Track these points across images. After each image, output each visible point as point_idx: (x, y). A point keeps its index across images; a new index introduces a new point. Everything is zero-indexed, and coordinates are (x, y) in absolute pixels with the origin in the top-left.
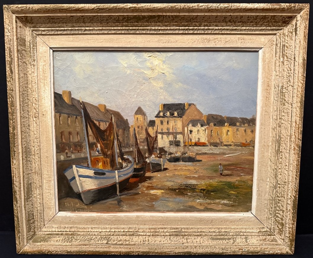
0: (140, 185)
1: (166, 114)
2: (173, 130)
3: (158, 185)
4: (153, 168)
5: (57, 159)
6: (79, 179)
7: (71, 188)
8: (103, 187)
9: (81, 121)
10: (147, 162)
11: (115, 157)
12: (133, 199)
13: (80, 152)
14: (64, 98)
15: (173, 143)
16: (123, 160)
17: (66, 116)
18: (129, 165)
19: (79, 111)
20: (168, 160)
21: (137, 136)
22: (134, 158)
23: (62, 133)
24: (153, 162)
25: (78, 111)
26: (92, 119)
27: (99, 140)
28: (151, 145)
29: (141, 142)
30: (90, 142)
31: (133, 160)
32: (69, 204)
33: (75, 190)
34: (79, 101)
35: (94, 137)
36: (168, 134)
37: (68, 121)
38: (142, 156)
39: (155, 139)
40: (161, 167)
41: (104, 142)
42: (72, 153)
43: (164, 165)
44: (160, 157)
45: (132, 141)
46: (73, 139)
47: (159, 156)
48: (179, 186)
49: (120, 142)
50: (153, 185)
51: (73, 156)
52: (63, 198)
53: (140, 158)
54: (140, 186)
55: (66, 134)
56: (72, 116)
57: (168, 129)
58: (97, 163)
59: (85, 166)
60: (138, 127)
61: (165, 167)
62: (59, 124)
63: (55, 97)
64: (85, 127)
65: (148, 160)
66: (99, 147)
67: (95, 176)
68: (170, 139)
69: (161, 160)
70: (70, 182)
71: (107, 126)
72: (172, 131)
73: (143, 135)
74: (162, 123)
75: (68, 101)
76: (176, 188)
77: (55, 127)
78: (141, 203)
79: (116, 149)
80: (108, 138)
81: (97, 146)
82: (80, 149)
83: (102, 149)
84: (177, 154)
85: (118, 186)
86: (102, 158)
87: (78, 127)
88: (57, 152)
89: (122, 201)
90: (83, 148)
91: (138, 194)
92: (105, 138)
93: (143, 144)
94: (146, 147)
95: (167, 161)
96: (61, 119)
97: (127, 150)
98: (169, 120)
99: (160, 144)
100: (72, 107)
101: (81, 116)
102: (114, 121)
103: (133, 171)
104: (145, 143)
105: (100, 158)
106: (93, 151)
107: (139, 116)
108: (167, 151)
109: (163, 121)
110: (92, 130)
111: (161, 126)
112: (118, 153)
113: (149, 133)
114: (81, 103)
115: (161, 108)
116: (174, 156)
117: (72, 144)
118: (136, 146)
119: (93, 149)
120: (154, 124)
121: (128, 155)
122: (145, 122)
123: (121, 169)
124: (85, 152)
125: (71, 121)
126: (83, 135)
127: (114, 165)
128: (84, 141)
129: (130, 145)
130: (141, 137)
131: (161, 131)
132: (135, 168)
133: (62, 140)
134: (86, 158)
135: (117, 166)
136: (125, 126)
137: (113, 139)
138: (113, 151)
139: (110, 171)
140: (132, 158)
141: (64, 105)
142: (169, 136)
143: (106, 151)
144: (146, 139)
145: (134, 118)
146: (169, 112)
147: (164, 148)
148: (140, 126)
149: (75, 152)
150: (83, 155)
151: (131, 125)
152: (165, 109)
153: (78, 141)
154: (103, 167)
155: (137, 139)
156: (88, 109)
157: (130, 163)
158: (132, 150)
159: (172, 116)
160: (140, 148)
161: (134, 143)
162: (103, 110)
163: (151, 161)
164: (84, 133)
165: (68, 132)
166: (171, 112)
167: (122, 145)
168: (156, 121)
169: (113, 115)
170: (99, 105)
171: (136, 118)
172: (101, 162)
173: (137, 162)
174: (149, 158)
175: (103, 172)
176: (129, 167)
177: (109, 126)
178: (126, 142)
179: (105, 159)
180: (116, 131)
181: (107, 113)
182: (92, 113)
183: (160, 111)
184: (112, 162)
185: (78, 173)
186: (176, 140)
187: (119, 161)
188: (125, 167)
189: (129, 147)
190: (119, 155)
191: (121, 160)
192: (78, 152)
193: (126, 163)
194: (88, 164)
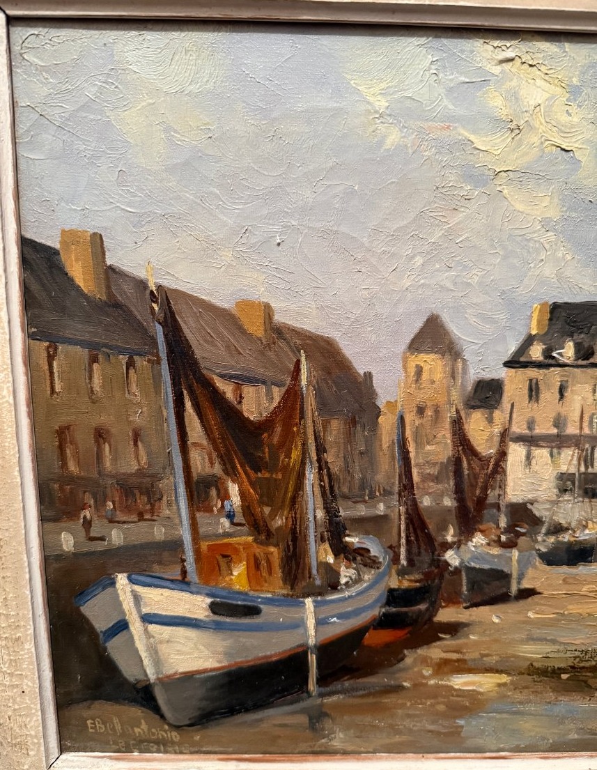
0: (410, 657)
1: (559, 354)
2: (581, 428)
3: (487, 655)
4: (471, 589)
5: (44, 546)
6: (146, 630)
7: (109, 667)
8: (250, 661)
9: (154, 378)
10: (447, 564)
11: (305, 541)
12: (376, 709)
13: (147, 516)
14: (68, 269)
15: (574, 484)
16: (342, 556)
17: (82, 353)
18: (368, 576)
19: (145, 331)
20: (542, 556)
21: (411, 449)
22: (391, 547)
23: (63, 434)
24: (478, 566)
25: (137, 331)
26: (205, 372)
27: (234, 468)
28: (474, 494)
29: (426, 478)
30: (195, 476)
31: (386, 552)
32: (104, 723)
33: (129, 672)
34: (142, 285)
35: (214, 454)
36: (558, 442)
37: (90, 378)
38: (430, 540)
39: (497, 465)
40: (509, 583)
41: (260, 475)
42: (111, 521)
43: (521, 577)
44: (510, 545)
45: (386, 470)
46: (115, 460)
47: (503, 538)
48: (575, 658)
49: (329, 475)
50: (466, 657)
51: (117, 537)
52: (78, 703)
53: (419, 548)
54: (409, 661)
55: (84, 438)
56: (108, 355)
57: (559, 422)
58: (224, 567)
59: (171, 578)
60: (421, 411)
61: (526, 584)
62: (49, 392)
63: (25, 262)
64: (171, 405)
65: (451, 557)
66: (236, 499)
67: (214, 621)
68: (564, 469)
69: (510, 558)
70: (105, 642)
71: (275, 404)
72: (577, 432)
73: (440, 449)
74: (534, 391)
75: (91, 283)
76: (562, 665)
77: (28, 406)
78: (408, 723)
79: (311, 506)
80: (274, 456)
81: (226, 490)
82: (148, 507)
83: (248, 507)
84: (587, 532)
85: (313, 659)
86: (247, 546)
87: (139, 405)
88: (43, 519)
89: (326, 715)
90: (160, 499)
91: (398, 689)
92: (261, 458)
93: (433, 487)
94: (448, 502)
95: (538, 561)
96: (55, 370)
97: (362, 511)
98: (567, 381)
99: (517, 488)
100: (110, 310)
101: (152, 354)
102: (309, 383)
103: (384, 601)
104: (448, 484)
105: (239, 544)
106: (207, 514)
107: (429, 358)
108: (544, 519)
109: (539, 383)
110: (202, 422)
111: (530, 405)
112: (319, 522)
113: (469, 440)
114: (155, 292)
115: (539, 322)
116: (572, 539)
117: (110, 482)
118: (403, 494)
119: (209, 504)
120: (497, 397)
121: (367, 533)
122: (452, 387)
123: (332, 593)
124: (169, 518)
125: (104, 377)
126: (161, 443)
127: (299, 576)
128: (168, 471)
129: (377, 488)
130: (429, 453)
131: (527, 431)
132: (392, 587)
133: (64, 464)
134: (175, 546)
135: (314, 579)
136: (356, 405)
137: (302, 460)
138: (298, 516)
139: (283, 598)
140: (382, 545)
141: (68, 303)
142: (559, 453)
143: (267, 513)
144: (454, 465)
145: (405, 367)
146: (573, 340)
147: (532, 504)
148: (429, 404)
149: (124, 519)
150: (161, 531)
151: (384, 401)
152: (558, 326)
153: (140, 470)
154: (249, 581)
155: (413, 462)
156: (186, 324)
157: (372, 567)
158: (382, 514)
159: (583, 360)
160: (421, 502)
161: (397, 482)
162: (256, 328)
163: (466, 559)
164: (168, 434)
165: (93, 431)
166: (580, 341)
167: (339, 487)
168: (506, 383)
169: (305, 352)
170: (237, 304)
171: (412, 371)
172: (241, 561)
173: (404, 562)
174: (460, 550)
175: (249, 604)
176: (365, 585)
177: (284, 403)
178: (358, 476)
179: (258, 550)
180: (314, 426)
181: (274, 344)
182: (205, 344)
183: (531, 334)
184: (293, 561)
185: (140, 606)
186: (590, 470)
187: (322, 558)
188: (351, 582)
189: (369, 498)
190: (323, 532)
191: (333, 556)
192: (139, 520)
193: (354, 569)
194: (182, 569)
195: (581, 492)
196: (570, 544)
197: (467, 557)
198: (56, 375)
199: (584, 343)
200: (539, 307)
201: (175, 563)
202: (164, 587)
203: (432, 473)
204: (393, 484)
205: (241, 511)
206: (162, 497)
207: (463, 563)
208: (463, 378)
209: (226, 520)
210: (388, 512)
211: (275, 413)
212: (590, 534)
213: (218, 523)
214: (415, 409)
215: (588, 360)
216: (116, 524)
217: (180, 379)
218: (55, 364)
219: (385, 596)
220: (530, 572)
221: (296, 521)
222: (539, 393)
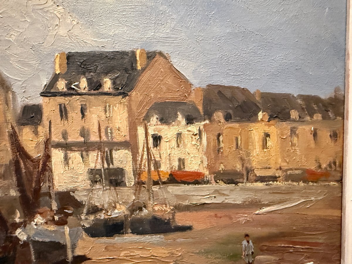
1: (76, 86)
2: (101, 136)
15: (101, 175)
24: (41, 240)
36: (86, 147)
39: (44, 164)
40: (65, 252)
43: (73, 247)
47: (57, 218)
61: (78, 252)
68: (92, 165)
69: (63, 232)
72: (98, 139)
73: (4, 155)
74: (64, 112)
84: (117, 211)
94: (14, 193)
95: (85, 235)
109: (66, 106)
116: (107, 217)
120: (39, 117)
147: (74, 192)
183: (56, 74)
186: (111, 166)
195: (107, 182)
196: (106, 221)
199: (94, 79)
208: (13, 104)
215: (98, 90)
222: (67, 113)
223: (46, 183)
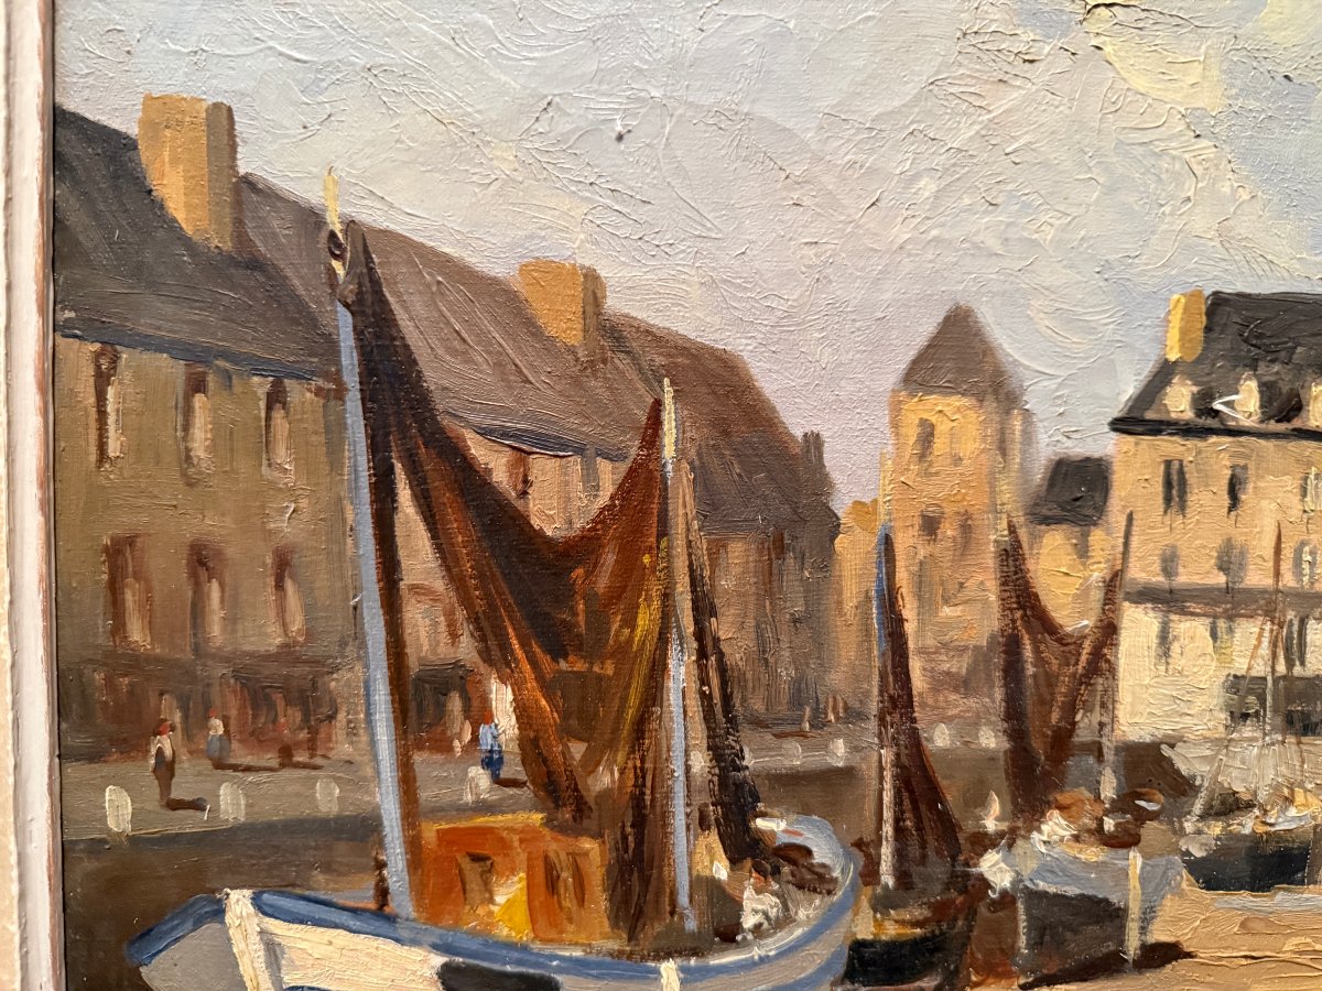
1: (1229, 404)
2: (1277, 574)
4: (1036, 943)
5: (62, 818)
9: (328, 430)
10: (985, 884)
11: (665, 825)
13: (300, 758)
14: (153, 181)
15: (1262, 700)
16: (748, 863)
17: (171, 370)
18: (807, 911)
19: (313, 322)
20: (1195, 867)
21: (908, 614)
22: (859, 844)
23: (120, 555)
24: (1052, 890)
25: (296, 322)
26: (445, 421)
27: (505, 647)
28: (1046, 722)
29: (942, 682)
30: (414, 665)
31: (848, 856)
34: (311, 218)
35: (460, 614)
36: (1227, 604)
37: (187, 427)
38: (948, 827)
39: (1097, 654)
40: (1122, 928)
41: (563, 665)
42: (220, 765)
43: (1148, 917)
44: (1124, 840)
45: (850, 664)
46: (231, 621)
47: (1109, 824)
49: (723, 670)
51: (230, 802)
53: (923, 845)
56: (227, 377)
57: (1229, 560)
58: (474, 884)
59: (351, 903)
60: (930, 526)
61: (1160, 934)
62: (93, 458)
63: (57, 162)
64: (365, 494)
65: (995, 869)
66: (505, 722)
68: (1240, 666)
69: (1125, 872)
71: (603, 499)
72: (1268, 582)
73: (974, 615)
74: (1175, 487)
75: (201, 214)
77: (43, 485)
79: (678, 742)
80: (598, 621)
81: (485, 700)
83: (535, 742)
84: (1292, 812)
86: (529, 837)
87: (292, 493)
88: (63, 753)
90: (331, 718)
92: (569, 627)
93: (958, 703)
94: (991, 740)
95: (1185, 881)
96: (110, 409)
97: (795, 756)
98: (1245, 468)
99: (1140, 708)
100: (238, 274)
101: (326, 376)
102: (681, 453)
103: (841, 968)
104: (991, 697)
105: (511, 830)
106: (439, 757)
107: (949, 405)
108: (1197, 783)
109: (1186, 469)
110: (434, 536)
111: (1167, 519)
112: (698, 782)
113: (1036, 596)
114: (340, 235)
115: (1184, 332)
116: (1261, 829)
117: (221, 670)
118: (888, 718)
119: (444, 732)
120: (1097, 499)
121: (806, 810)
122: (1000, 473)
123: (723, 950)
124: (350, 762)
125: (217, 427)
126: (338, 584)
127: (649, 909)
128: (350, 650)
129: (831, 704)
130: (947, 625)
131: (1161, 579)
132: (859, 937)
133: (119, 628)
134: (365, 829)
135: (682, 917)
136: (786, 510)
137: (660, 634)
138: (649, 765)
139: (608, 959)
140: (840, 840)
141: (149, 256)
142: (1231, 630)
143: (578, 757)
144: (1005, 652)
145: (895, 425)
146: (1258, 377)
147: (1172, 746)
148: (949, 509)
149: (248, 760)
150: (331, 794)
151: (849, 502)
152: (1225, 343)
153: (286, 645)
154: (533, 921)
155: (911, 645)
156: (407, 310)
157: (815, 890)
158: (841, 764)
159: (1278, 421)
160: (930, 740)
161: (875, 691)
162: (565, 326)
163: (1026, 874)
164: (355, 562)
165: (185, 552)
166: (1272, 378)
167: (744, 700)
168: (1116, 467)
169: (673, 383)
170: (524, 269)
171: (912, 433)
172: (513, 871)
173: (888, 879)
174: (1014, 850)
175: (531, 971)
176: (799, 932)
177: (623, 499)
178: (786, 673)
179: (554, 846)
180: (690, 555)
181: (604, 361)
182: (448, 358)
183: (1166, 360)
184: (636, 875)
185: (279, 970)
186: (1297, 670)
187: (701, 869)
188: (766, 925)
189: (812, 726)
190: (706, 805)
191: (727, 863)
192: (283, 765)
193: (774, 894)
194: (377, 885)
195: (1279, 720)
196: (1256, 840)
197: (1029, 867)
198: (111, 420)
199: (1281, 384)
200: (1183, 300)
201: (362, 869)
202: (336, 926)
203: (954, 670)
204: (867, 694)
205: (517, 750)
206: (336, 712)
207: (1022, 881)
208: (1023, 452)
209: (481, 771)
210: (856, 760)
211: (603, 522)
212: (1300, 818)
213: (463, 779)
214: (918, 521)
215: (1289, 421)
216: (230, 772)
217: (387, 434)
218: (111, 392)
219: (844, 960)
220: (1169, 906)
221: (644, 778)
222: (1185, 492)
223: (1091, 711)
